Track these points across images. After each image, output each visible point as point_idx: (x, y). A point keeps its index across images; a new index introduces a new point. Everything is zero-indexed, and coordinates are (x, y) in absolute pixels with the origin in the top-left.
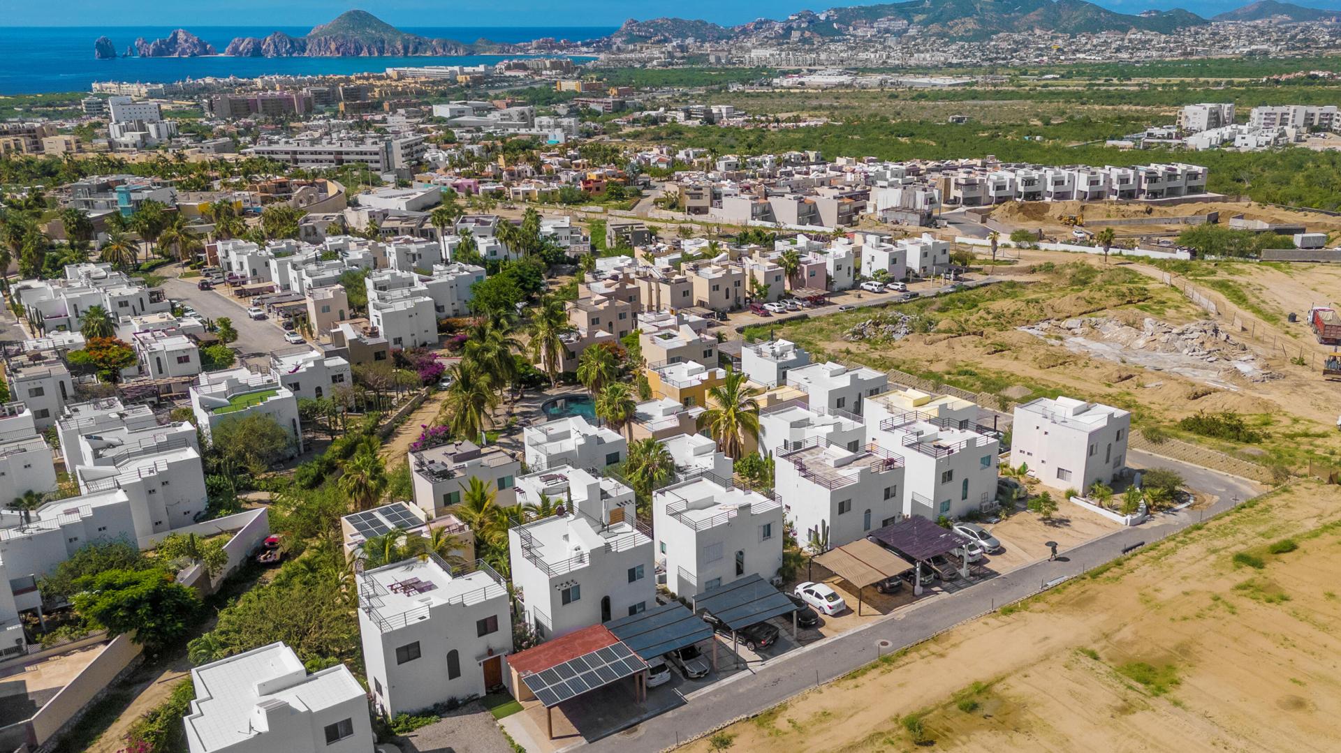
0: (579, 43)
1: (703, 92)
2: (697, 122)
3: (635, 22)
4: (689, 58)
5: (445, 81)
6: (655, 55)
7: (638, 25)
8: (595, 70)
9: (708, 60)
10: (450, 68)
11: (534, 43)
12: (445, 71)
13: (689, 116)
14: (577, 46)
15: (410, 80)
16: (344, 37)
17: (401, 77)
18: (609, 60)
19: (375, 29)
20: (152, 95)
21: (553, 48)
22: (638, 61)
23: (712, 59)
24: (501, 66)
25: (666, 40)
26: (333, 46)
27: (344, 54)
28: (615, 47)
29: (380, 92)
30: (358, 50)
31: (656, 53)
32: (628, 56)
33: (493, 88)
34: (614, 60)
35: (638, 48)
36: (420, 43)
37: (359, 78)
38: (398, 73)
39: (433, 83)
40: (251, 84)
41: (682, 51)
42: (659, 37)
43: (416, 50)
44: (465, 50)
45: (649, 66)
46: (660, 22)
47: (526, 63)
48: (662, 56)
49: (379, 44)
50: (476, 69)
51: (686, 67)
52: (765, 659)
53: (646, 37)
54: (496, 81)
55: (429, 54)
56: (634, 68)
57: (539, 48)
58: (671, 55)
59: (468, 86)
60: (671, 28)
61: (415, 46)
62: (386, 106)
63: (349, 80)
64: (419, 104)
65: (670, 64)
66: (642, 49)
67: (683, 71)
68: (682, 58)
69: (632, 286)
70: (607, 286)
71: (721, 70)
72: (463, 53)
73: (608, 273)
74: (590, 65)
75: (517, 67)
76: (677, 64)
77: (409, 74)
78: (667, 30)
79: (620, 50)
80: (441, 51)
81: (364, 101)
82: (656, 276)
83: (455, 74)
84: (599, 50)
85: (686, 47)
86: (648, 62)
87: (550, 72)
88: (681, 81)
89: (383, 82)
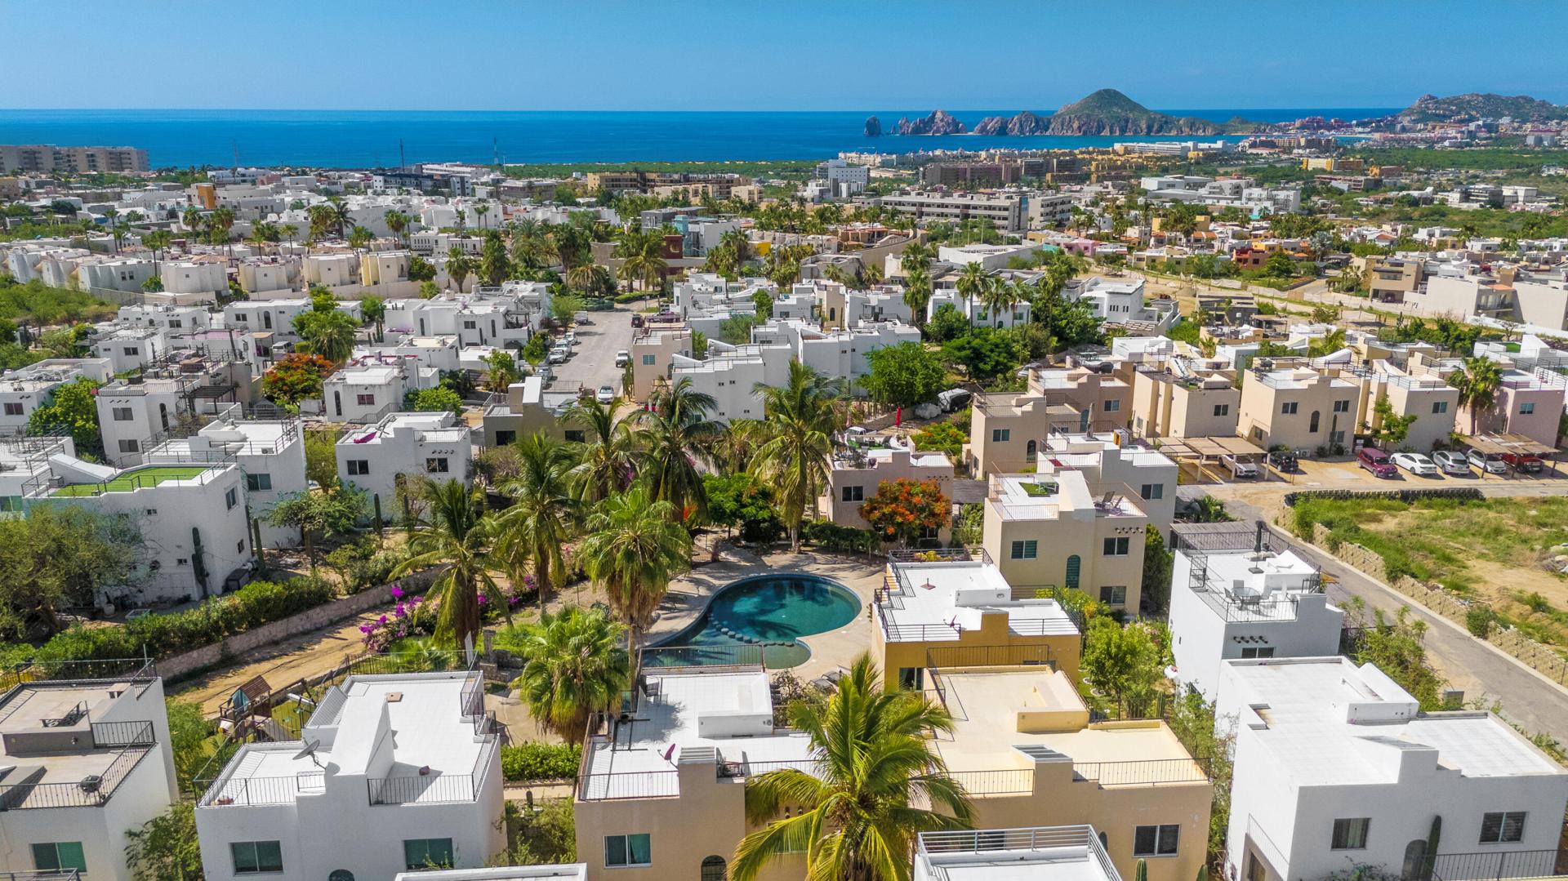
0: (1354, 122)
1: (1502, 175)
2: (1476, 206)
3: (1432, 98)
4: (1497, 139)
5: (1174, 157)
6: (1450, 134)
7: (1437, 102)
8: (1363, 150)
9: (1524, 141)
10: (1184, 144)
12: (1175, 147)
13: (1466, 197)
14: (1350, 126)
16: (1088, 116)
17: (1127, 151)
18: (1386, 139)
19: (1122, 107)
20: (882, 165)
21: (1320, 127)
22: (1423, 140)
23: (1530, 140)
24: (1246, 143)
25: (1472, 119)
26: (1076, 125)
27: (1085, 133)
28: (1399, 127)
29: (1097, 166)
30: (1101, 128)
31: (1452, 132)
32: (1412, 135)
33: (1221, 165)
34: (1391, 140)
35: (1429, 127)
36: (1166, 122)
37: (1082, 153)
38: (1126, 148)
39: (1158, 159)
40: (975, 156)
41: (1490, 132)
42: (1463, 116)
43: (1161, 128)
44: (1214, 129)
45: (1438, 146)
46: (1467, 98)
47: (1275, 142)
48: (1459, 135)
49: (1123, 123)
50: (1213, 146)
51: (1490, 148)
53: (1444, 117)
54: (1232, 159)
55: (1175, 131)
56: (1416, 148)
57: (1304, 127)
58: (1472, 135)
59: (1198, 163)
60: (1481, 105)
61: (1161, 125)
62: (1094, 177)
63: (1071, 154)
64: (1131, 177)
65: (1468, 145)
66: (1434, 128)
67: (1481, 152)
68: (1486, 139)
69: (1118, 383)
70: (1071, 378)
71: (1539, 153)
72: (1209, 132)
73: (1104, 359)
74: (1358, 145)
75: (1264, 144)
76: (1478, 145)
77: (1137, 149)
78: (1475, 108)
79: (1404, 129)
80: (1186, 130)
81: (1073, 172)
82: (1177, 372)
83: (1188, 149)
84: (1377, 129)
85: (1497, 126)
86: (1437, 142)
87: (1301, 151)
88: (1474, 163)
89: (1106, 157)
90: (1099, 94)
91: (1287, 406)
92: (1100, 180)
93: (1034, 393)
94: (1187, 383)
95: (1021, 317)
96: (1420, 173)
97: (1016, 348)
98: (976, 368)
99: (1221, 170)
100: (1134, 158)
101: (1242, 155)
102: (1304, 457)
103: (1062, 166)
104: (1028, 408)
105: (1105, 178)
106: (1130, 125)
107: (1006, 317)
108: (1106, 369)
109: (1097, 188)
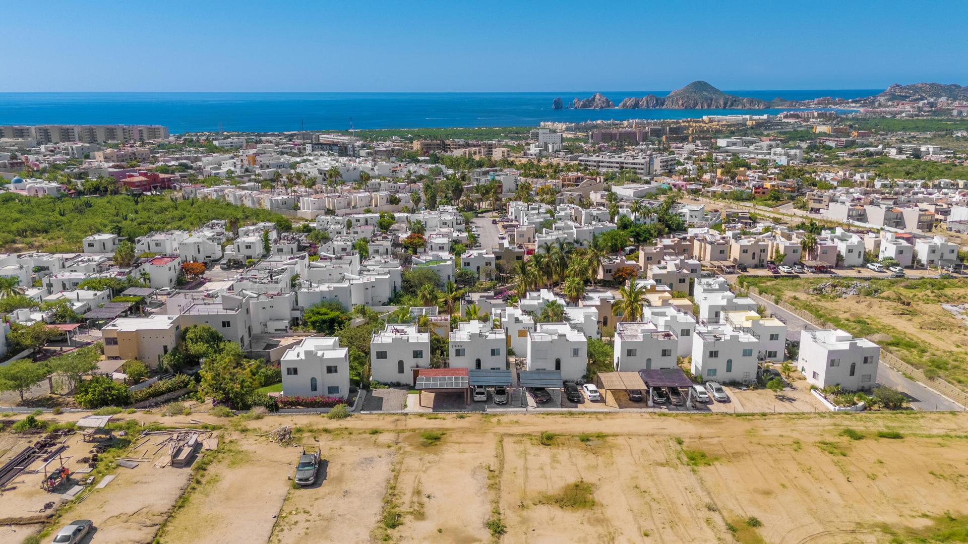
0: (850, 100)
1: (929, 136)
2: (904, 157)
3: (899, 86)
4: (935, 112)
5: (738, 124)
6: (907, 109)
7: (901, 88)
8: (853, 119)
9: (951, 114)
10: (744, 116)
11: (816, 101)
12: (739, 118)
13: (900, 151)
14: (848, 103)
15: (716, 123)
16: (688, 97)
17: (711, 121)
18: (867, 112)
19: (709, 92)
20: (568, 129)
21: (829, 104)
22: (890, 113)
23: (955, 113)
24: (781, 115)
25: (922, 99)
26: (680, 103)
27: (686, 107)
28: (877, 103)
29: (693, 130)
30: (695, 105)
31: (908, 108)
32: (883, 109)
33: (766, 129)
34: (871, 112)
35: (895, 104)
36: (735, 101)
37: (684, 122)
38: (710, 119)
39: (729, 126)
40: (621, 124)
41: (931, 107)
42: (917, 96)
43: (732, 105)
44: (765, 105)
45: (898, 117)
46: (920, 85)
47: (800, 114)
48: (911, 110)
49: (709, 101)
50: (762, 117)
51: (929, 118)
52: (538, 407)
53: (906, 97)
54: (773, 125)
55: (740, 107)
56: (886, 118)
57: (819, 103)
58: (920, 109)
59: (752, 128)
60: (928, 90)
61: (731, 102)
62: (690, 138)
63: (678, 123)
64: (711, 138)
65: (917, 115)
66: (898, 105)
67: (923, 120)
68: (928, 111)
69: (688, 243)
70: (673, 241)
71: (958, 121)
72: (762, 107)
73: (684, 235)
74: (850, 116)
75: (792, 116)
76: (923, 116)
77: (716, 119)
78: (924, 92)
79: (880, 105)
80: (748, 105)
81: (679, 135)
82: (708, 239)
83: (746, 120)
84: (863, 106)
85: (936, 104)
86: (898, 114)
87: (814, 120)
88: (917, 128)
89: (697, 124)
90: (694, 84)
91: (744, 250)
92: (694, 141)
93: (660, 246)
94: (711, 243)
95: (653, 220)
96: (882, 135)
97: (652, 232)
98: (638, 239)
99: (765, 133)
100: (714, 125)
101: (780, 123)
102: (750, 267)
103: (672, 131)
104: (658, 250)
105: (697, 139)
106: (713, 102)
107: (648, 220)
108: (685, 239)
109: (691, 146)
